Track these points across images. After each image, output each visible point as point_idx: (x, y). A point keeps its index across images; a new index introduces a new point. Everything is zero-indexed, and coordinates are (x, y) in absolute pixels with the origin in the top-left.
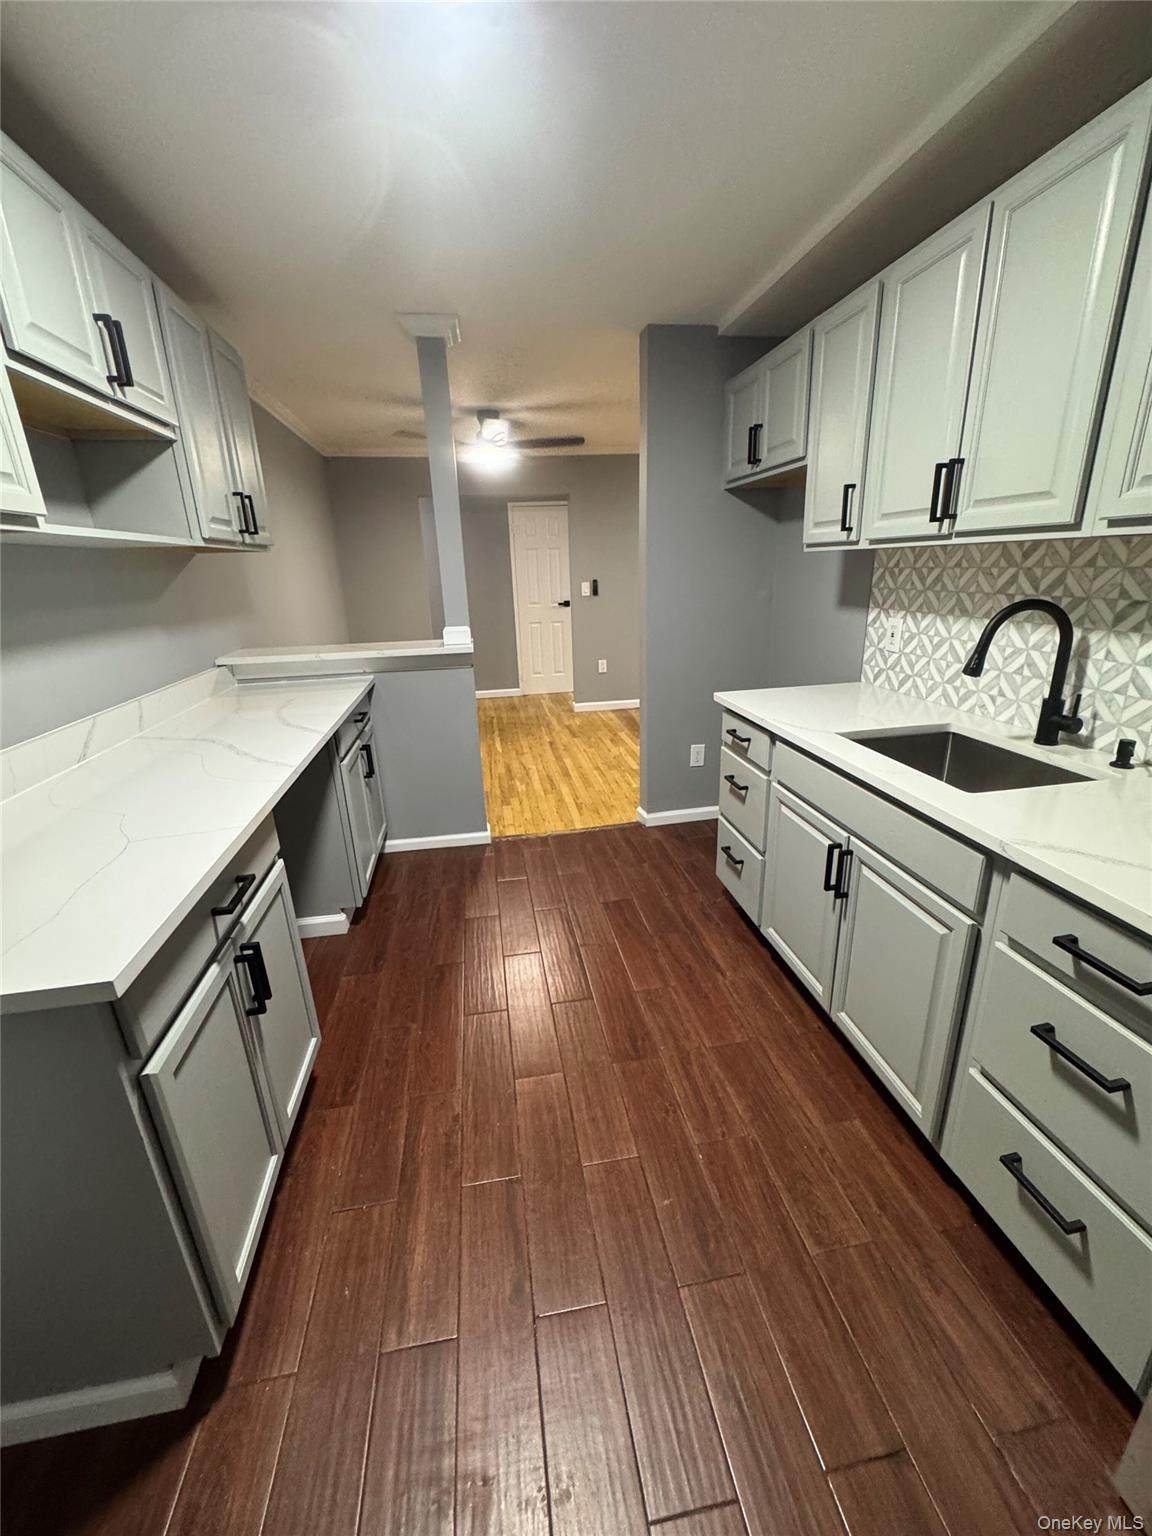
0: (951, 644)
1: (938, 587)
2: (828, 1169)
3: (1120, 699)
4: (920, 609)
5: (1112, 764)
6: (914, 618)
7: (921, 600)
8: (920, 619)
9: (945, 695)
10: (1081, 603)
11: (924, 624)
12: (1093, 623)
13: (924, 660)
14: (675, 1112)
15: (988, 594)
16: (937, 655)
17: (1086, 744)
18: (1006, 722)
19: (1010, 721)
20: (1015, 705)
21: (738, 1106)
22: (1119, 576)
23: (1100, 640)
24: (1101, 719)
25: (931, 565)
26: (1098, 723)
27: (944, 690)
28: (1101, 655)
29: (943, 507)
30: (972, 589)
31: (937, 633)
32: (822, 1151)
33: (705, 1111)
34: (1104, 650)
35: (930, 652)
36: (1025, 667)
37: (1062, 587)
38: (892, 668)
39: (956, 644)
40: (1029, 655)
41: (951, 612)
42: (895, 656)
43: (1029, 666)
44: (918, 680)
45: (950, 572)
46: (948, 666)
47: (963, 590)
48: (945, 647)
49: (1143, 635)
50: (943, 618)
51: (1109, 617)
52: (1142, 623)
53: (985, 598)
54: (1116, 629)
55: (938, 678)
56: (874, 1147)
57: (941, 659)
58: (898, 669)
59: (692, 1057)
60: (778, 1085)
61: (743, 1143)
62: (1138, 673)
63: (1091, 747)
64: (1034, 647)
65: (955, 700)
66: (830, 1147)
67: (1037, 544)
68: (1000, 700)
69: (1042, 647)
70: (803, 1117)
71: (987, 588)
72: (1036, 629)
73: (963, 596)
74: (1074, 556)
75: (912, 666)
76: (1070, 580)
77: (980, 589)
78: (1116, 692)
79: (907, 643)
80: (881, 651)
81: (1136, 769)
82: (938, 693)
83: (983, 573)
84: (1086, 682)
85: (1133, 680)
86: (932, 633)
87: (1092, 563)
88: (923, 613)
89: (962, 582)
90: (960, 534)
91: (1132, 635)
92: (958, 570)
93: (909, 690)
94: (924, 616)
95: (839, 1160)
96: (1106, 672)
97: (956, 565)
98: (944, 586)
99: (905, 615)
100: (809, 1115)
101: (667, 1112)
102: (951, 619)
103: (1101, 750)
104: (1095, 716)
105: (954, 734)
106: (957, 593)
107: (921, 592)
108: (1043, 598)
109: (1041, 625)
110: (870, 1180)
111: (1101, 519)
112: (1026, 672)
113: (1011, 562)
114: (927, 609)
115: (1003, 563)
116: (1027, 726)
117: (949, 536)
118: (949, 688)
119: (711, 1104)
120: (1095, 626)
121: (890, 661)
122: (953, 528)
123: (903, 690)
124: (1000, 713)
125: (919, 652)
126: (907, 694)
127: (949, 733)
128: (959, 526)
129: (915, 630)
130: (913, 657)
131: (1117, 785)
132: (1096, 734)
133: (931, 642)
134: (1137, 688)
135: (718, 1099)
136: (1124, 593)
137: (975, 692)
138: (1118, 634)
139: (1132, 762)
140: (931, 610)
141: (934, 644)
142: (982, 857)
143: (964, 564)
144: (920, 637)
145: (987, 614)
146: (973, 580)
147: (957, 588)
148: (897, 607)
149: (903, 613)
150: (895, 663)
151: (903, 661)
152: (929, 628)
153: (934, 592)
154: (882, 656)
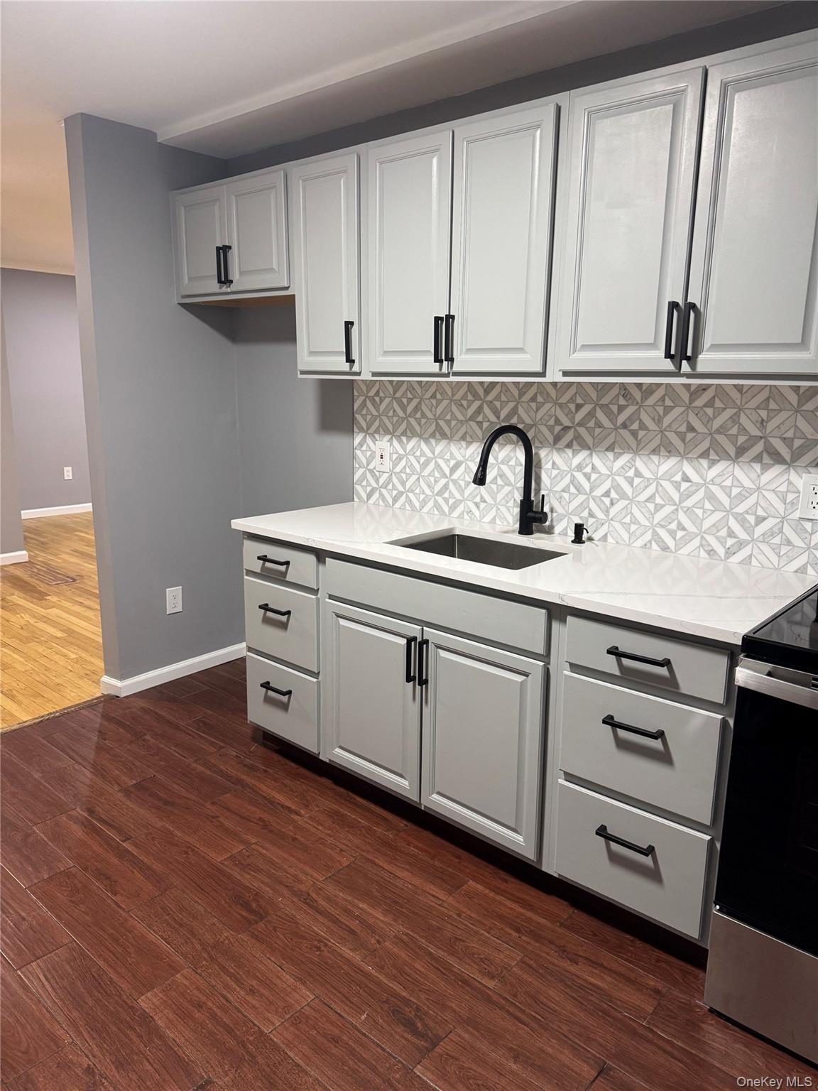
0: (436, 462)
1: (418, 415)
2: (470, 925)
3: (566, 495)
4: (404, 433)
5: (572, 542)
6: (400, 442)
7: (404, 426)
8: (405, 442)
9: (437, 505)
10: (531, 428)
11: (409, 446)
12: (541, 443)
13: (414, 478)
14: (326, 945)
15: (462, 421)
16: (426, 473)
17: (549, 531)
18: (490, 522)
19: (493, 521)
20: (495, 509)
21: (378, 915)
22: (553, 409)
23: (547, 454)
24: (556, 512)
25: (409, 395)
26: (555, 515)
27: (436, 501)
28: (549, 465)
29: (443, 349)
30: (448, 417)
31: (423, 454)
32: (459, 915)
33: (352, 932)
34: (551, 462)
35: (419, 471)
36: (498, 478)
37: (516, 416)
38: (385, 486)
39: (440, 462)
40: (499, 468)
41: (433, 435)
42: (385, 476)
43: (501, 477)
44: (411, 495)
45: (427, 402)
46: (436, 482)
47: (439, 418)
48: (432, 465)
49: (573, 450)
50: (426, 441)
51: (551, 439)
52: (572, 441)
53: (459, 424)
54: (557, 446)
55: (428, 492)
56: (492, 894)
57: (429, 475)
58: (390, 487)
59: (314, 895)
60: (399, 883)
61: (399, 940)
62: (574, 477)
63: (553, 533)
64: (502, 462)
65: (446, 509)
66: (465, 910)
67: (493, 384)
68: (482, 505)
69: (508, 462)
70: (432, 899)
71: (460, 417)
72: (503, 448)
73: (442, 423)
74: (521, 394)
75: (403, 484)
76: (521, 411)
77: (454, 417)
78: (563, 491)
79: (395, 465)
80: (371, 471)
81: (586, 543)
82: (431, 504)
83: (455, 404)
84: (543, 486)
85: (572, 482)
86: (418, 453)
87: (533, 399)
88: (407, 436)
89: (439, 411)
90: (456, 374)
91: (567, 450)
92: (434, 402)
93: (404, 505)
94: (409, 439)
95: (473, 915)
96: (555, 477)
97: (431, 397)
98: (424, 415)
99: (391, 439)
100: (435, 895)
101: (319, 949)
102: (433, 441)
103: (559, 534)
104: (552, 510)
105: (458, 535)
106: (436, 420)
107: (403, 419)
108: (504, 424)
109: (506, 445)
110: (501, 917)
111: (560, 370)
112: (500, 481)
113: (476, 395)
114: (410, 433)
115: (470, 397)
116: (505, 523)
117: (447, 375)
118: (439, 499)
119: (355, 925)
120: (543, 444)
121: (381, 481)
122: (452, 368)
123: (398, 505)
124: (484, 517)
125: (408, 471)
126: (402, 508)
127: (454, 536)
128: (456, 368)
129: (401, 452)
130: (404, 476)
131: (578, 558)
132: (555, 523)
133: (419, 462)
134: (575, 488)
135: (357, 917)
136: (558, 422)
137: (462, 501)
138: (558, 450)
139: (583, 539)
140: (414, 434)
141: (421, 463)
142: (544, 611)
143: (439, 396)
144: (407, 458)
145: (463, 438)
146: (448, 409)
147: (435, 415)
148: (382, 432)
149: (388, 437)
150: (386, 482)
151: (394, 479)
152: (415, 450)
153: (415, 418)
154: (372, 476)
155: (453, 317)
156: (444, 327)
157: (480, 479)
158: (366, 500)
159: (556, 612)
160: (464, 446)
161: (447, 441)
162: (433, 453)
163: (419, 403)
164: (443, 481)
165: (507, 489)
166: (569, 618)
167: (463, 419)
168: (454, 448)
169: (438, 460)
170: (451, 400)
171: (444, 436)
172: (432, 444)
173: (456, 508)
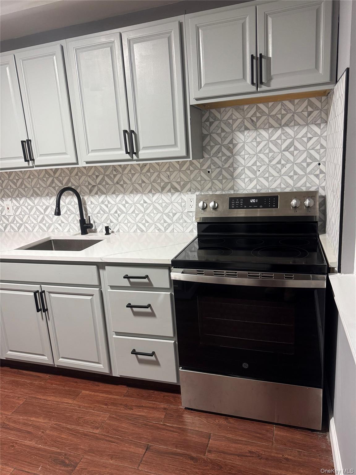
0: (36, 208)
2: (85, 410)
3: (99, 215)
4: (18, 196)
5: (105, 234)
6: (16, 200)
7: (17, 192)
8: (19, 200)
9: (40, 228)
10: (78, 188)
11: (21, 202)
12: (84, 193)
13: (27, 216)
14: (17, 444)
16: (32, 213)
17: (95, 231)
18: (67, 232)
19: (69, 231)
20: (69, 225)
22: (86, 178)
23: (88, 198)
24: (96, 223)
25: (17, 178)
27: (40, 226)
28: (89, 203)
29: (28, 155)
30: (38, 186)
31: (29, 205)
32: (79, 407)
34: (90, 201)
35: (28, 213)
36: (68, 211)
37: (70, 183)
38: (12, 222)
40: (67, 207)
41: (32, 195)
42: (12, 217)
44: (26, 225)
45: (26, 180)
47: (34, 187)
48: (34, 209)
49: (99, 195)
50: (29, 198)
51: (88, 191)
52: (97, 191)
53: (44, 189)
54: (91, 194)
55: (35, 222)
56: (93, 393)
57: (34, 214)
58: (15, 222)
62: (101, 207)
63: (97, 232)
64: (68, 204)
65: (45, 229)
66: (81, 404)
67: (57, 169)
68: (62, 225)
69: (71, 204)
70: (66, 404)
71: (44, 186)
72: (67, 198)
73: (35, 189)
74: (71, 173)
75: (22, 220)
76: (72, 180)
77: (41, 186)
78: (98, 213)
79: (16, 211)
80: (4, 216)
81: (111, 234)
82: (37, 227)
83: (40, 180)
84: (88, 212)
85: (101, 209)
86: (26, 205)
87: (77, 174)
88: (20, 197)
89: (33, 184)
90: (36, 166)
91: (96, 196)
92: (30, 180)
93: (24, 230)
95: (86, 405)
96: (93, 208)
97: (28, 178)
98: (26, 187)
100: (68, 402)
101: (13, 446)
102: (33, 198)
103: (99, 232)
104: (94, 222)
105: (53, 240)
106: (32, 188)
107: (16, 190)
108: (65, 187)
109: (68, 196)
110: (98, 402)
111: (84, 161)
112: (68, 213)
113: (50, 175)
115: (47, 176)
116: (75, 231)
117: (33, 167)
121: (10, 220)
122: (34, 164)
123: (21, 230)
124: (64, 229)
125: (23, 213)
127: (51, 240)
128: (36, 164)
129: (18, 205)
130: (21, 216)
131: (109, 241)
132: (97, 228)
134: (103, 211)
136: (89, 184)
137: (52, 224)
138: (92, 196)
140: (23, 196)
141: (29, 209)
142: (95, 266)
143: (32, 177)
144: (21, 207)
145: (47, 195)
146: (37, 183)
147: (31, 186)
148: (6, 196)
149: (10, 199)
150: (13, 220)
151: (17, 218)
152: (25, 203)
153: (22, 188)
154: (5, 218)
155: (30, 140)
156: (26, 145)
157: (58, 213)
158: (4, 230)
159: (100, 265)
160: (49, 199)
161: (40, 197)
162: (34, 204)
163: (23, 181)
164: (41, 216)
165: (73, 216)
166: (106, 267)
167: (46, 186)
168: (43, 200)
169: (37, 206)
170: (38, 178)
171: (38, 195)
172: (32, 200)
173: (50, 228)
